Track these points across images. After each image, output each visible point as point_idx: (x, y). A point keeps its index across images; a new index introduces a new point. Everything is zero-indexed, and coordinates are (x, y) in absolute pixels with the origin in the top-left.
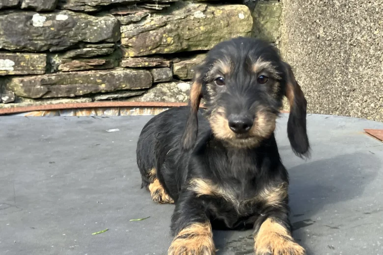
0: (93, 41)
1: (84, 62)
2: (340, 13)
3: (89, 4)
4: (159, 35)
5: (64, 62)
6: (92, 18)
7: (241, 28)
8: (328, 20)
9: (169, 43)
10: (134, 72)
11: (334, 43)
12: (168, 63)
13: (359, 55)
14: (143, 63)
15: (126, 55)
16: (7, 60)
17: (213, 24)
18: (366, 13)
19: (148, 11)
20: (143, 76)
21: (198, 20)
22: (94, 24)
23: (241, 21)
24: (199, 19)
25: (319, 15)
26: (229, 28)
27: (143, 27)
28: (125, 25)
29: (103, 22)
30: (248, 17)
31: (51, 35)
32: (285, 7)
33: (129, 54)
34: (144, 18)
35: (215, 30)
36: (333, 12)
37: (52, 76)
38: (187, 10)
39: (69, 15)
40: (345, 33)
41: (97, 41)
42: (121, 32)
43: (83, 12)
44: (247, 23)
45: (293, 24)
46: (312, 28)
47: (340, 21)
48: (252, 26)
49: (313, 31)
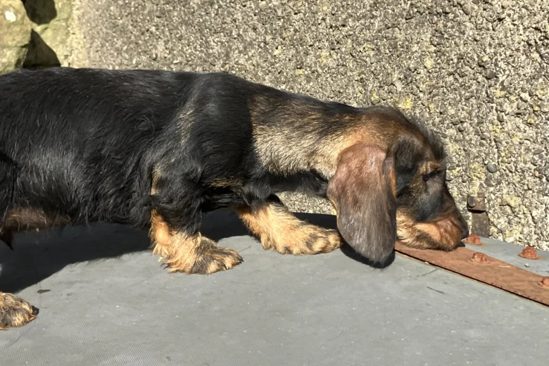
2: (202, 16)
7: (11, 38)
8: (177, 28)
18: (255, 18)
23: (10, 25)
25: (156, 20)
30: (23, 18)
32: (79, 3)
36: (186, 15)
40: (211, 51)
44: (21, 30)
45: (98, 33)
46: (140, 42)
47: (200, 31)
48: (29, 35)
49: (143, 47)
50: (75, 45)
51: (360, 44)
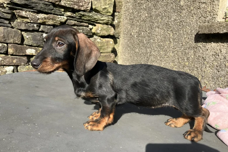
2: (146, 45)
7: (111, 46)
8: (141, 47)
11: (142, 54)
13: (153, 59)
16: (33, 50)
17: (103, 44)
18: (157, 46)
21: (98, 42)
23: (111, 44)
25: (137, 45)
26: (107, 46)
32: (121, 41)
35: (103, 46)
36: (143, 45)
38: (94, 38)
40: (147, 51)
45: (125, 47)
46: (133, 49)
47: (146, 48)
48: (113, 46)
50: (120, 49)
51: (178, 52)
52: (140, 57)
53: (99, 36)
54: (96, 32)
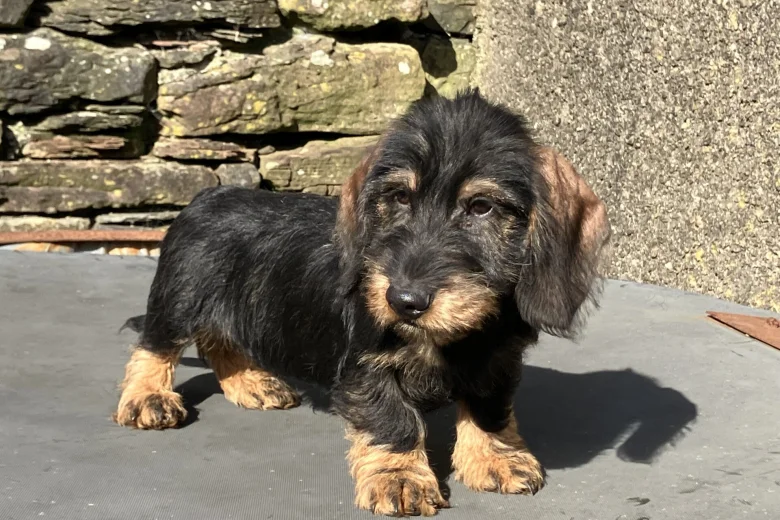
0: (102, 98)
1: (79, 140)
2: (610, 80)
3: (99, 20)
4: (239, 94)
5: (35, 139)
6: (100, 49)
7: (403, 91)
8: (584, 91)
9: (257, 112)
10: (182, 167)
11: (592, 138)
12: (250, 153)
13: (645, 167)
14: (201, 151)
15: (165, 131)
17: (347, 79)
18: (666, 86)
19: (216, 43)
20: (200, 179)
21: (319, 70)
22: (105, 63)
23: (403, 78)
24: (321, 67)
25: (563, 80)
26: (378, 91)
27: (206, 76)
28: (169, 69)
29: (125, 59)
30: (418, 70)
31: (15, 81)
32: (484, 55)
33: (171, 130)
34: (209, 58)
35: (350, 92)
36: (594, 77)
37: (10, 166)
38: (294, 46)
39: (53, 39)
40: (617, 119)
41: (110, 99)
42: (160, 82)
43: (84, 35)
44: (414, 83)
45: (501, 91)
46: (544, 104)
47: (608, 96)
48: (423, 90)
49: (546, 111)
51: (769, 123)
52: (582, 156)
53: (326, 32)
54: (301, 9)
